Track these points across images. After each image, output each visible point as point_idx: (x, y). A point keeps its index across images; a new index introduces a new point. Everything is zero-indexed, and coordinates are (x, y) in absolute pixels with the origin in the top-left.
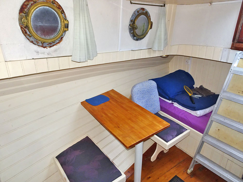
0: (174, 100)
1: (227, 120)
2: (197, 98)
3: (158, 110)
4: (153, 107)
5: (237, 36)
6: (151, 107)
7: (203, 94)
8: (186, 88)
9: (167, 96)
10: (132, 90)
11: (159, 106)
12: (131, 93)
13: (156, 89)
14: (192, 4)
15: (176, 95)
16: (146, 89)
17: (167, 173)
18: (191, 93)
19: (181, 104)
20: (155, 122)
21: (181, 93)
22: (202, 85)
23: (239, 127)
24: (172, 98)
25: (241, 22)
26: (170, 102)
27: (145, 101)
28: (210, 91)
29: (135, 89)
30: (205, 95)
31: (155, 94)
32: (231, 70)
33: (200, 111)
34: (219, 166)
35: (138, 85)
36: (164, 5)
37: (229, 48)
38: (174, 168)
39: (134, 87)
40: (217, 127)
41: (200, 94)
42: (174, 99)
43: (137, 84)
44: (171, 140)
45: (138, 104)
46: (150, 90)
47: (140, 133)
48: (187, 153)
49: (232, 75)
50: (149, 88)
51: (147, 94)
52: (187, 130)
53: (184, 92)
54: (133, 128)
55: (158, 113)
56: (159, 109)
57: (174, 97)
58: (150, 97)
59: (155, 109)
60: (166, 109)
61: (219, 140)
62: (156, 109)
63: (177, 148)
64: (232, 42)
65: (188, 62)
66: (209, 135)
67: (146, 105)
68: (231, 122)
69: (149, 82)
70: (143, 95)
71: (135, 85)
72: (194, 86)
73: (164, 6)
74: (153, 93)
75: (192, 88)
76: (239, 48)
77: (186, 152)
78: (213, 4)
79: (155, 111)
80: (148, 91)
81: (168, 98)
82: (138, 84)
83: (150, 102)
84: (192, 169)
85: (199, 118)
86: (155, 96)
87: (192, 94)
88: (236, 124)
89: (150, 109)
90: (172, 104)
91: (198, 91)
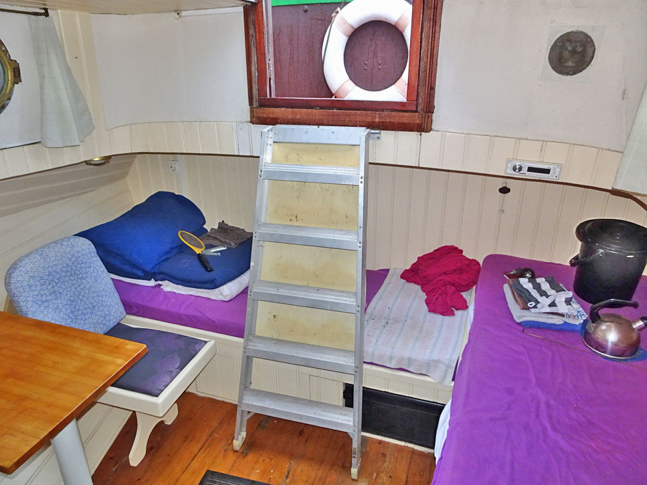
0: (161, 276)
1: (282, 288)
2: (215, 254)
3: (116, 315)
4: (99, 313)
5: (255, 91)
6: (91, 313)
7: (227, 241)
8: (185, 237)
9: (139, 268)
10: (8, 279)
11: (117, 304)
12: (8, 292)
13: (95, 259)
14: (133, 14)
15: (163, 261)
16: (60, 267)
17: (182, 476)
18: (199, 246)
19: (180, 280)
20: (100, 356)
21: (175, 251)
22: (223, 221)
23: (308, 296)
24: (152, 272)
25: (253, 58)
26: (152, 283)
27: (64, 302)
28: (243, 230)
29: (17, 276)
30: (233, 244)
31: (94, 274)
32: (261, 171)
33: (229, 284)
34: (296, 400)
35: (27, 260)
36: (43, 11)
37: (247, 122)
38: (199, 453)
39: (13, 267)
40: (270, 313)
41: (223, 243)
42: (161, 273)
43: (20, 260)
44: (166, 386)
45: (40, 317)
46: (76, 266)
47: (50, 405)
48: (225, 400)
49: (269, 183)
50: (70, 259)
51: (67, 279)
52: (206, 342)
53: (182, 248)
54: (24, 398)
55: (119, 324)
56: (121, 312)
57: (157, 267)
58: (79, 285)
59: (106, 316)
60: (142, 306)
61: (280, 340)
62: (110, 315)
63: (200, 397)
64: (249, 107)
65: (173, 168)
66: (258, 337)
67: (72, 312)
68: (293, 290)
69: (64, 243)
70: (53, 287)
71: (15, 264)
72: (204, 226)
73: (46, 14)
74: (87, 273)
75: (200, 232)
76: (266, 118)
77: (223, 400)
78: (183, 13)
79: (109, 321)
80: (66, 272)
81: (142, 275)
82: (24, 257)
83: (85, 299)
84: (244, 434)
85: (230, 303)
86: (96, 281)
87: (204, 248)
88: (302, 291)
89: (91, 320)
90: (157, 289)
91: (216, 238)
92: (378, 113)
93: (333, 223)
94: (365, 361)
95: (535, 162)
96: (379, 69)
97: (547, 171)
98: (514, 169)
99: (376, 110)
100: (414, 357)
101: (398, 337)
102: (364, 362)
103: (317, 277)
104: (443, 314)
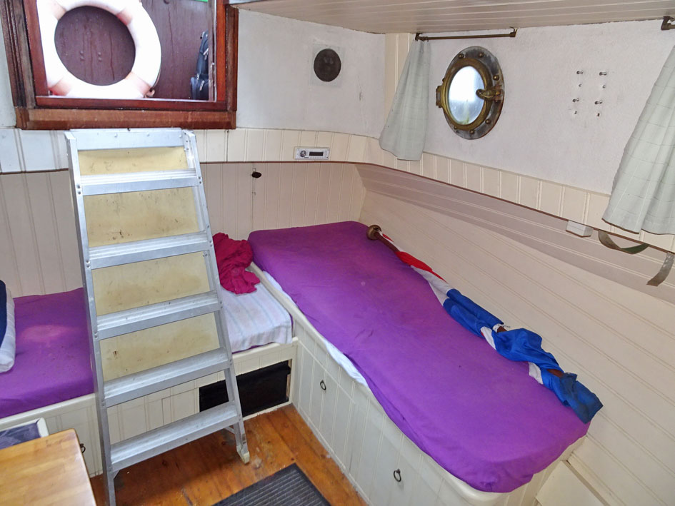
1: (129, 316)
5: (29, 88)
32: (79, 188)
52: (35, 424)
92: (190, 113)
93: (163, 230)
94: (233, 351)
95: (314, 148)
96: (100, 61)
97: (321, 154)
98: (302, 155)
99: (188, 111)
100: (262, 332)
101: (236, 323)
102: (233, 353)
103: (157, 291)
104: (249, 292)
